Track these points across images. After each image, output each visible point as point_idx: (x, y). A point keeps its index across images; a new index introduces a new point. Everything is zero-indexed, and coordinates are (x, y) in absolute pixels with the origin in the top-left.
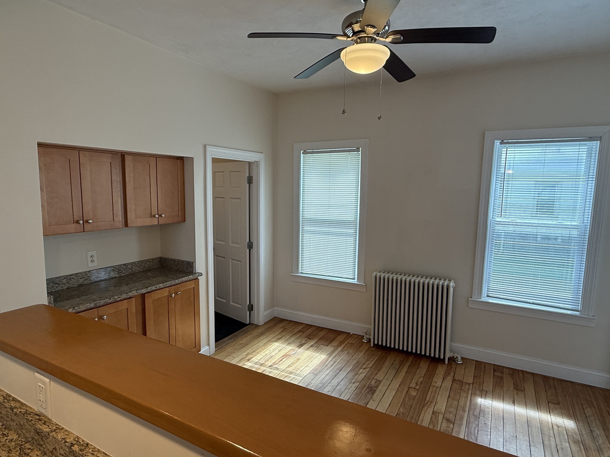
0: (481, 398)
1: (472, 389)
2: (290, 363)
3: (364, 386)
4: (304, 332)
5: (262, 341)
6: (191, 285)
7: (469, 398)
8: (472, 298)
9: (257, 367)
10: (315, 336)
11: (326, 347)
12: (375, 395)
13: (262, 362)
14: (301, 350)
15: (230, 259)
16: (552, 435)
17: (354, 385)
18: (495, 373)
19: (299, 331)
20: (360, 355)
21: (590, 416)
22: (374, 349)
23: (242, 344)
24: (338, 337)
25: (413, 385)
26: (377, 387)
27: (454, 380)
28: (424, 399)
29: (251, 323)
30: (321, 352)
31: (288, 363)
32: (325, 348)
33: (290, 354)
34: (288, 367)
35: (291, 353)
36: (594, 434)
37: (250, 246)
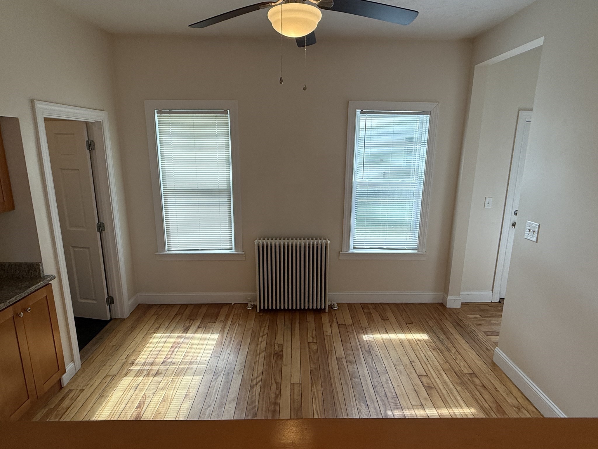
0: (365, 335)
1: (355, 329)
2: (185, 352)
3: (271, 354)
4: (182, 314)
5: (138, 336)
6: (42, 294)
7: (357, 338)
8: (342, 251)
9: (148, 369)
10: (197, 315)
11: (214, 324)
12: (284, 359)
13: (150, 360)
14: (189, 335)
15: (71, 247)
16: (419, 349)
17: (261, 356)
18: (364, 311)
19: (176, 314)
20: (252, 324)
21: (433, 326)
22: (261, 314)
23: (113, 346)
24: (221, 310)
25: (310, 339)
26: (282, 351)
27: (338, 325)
28: (325, 350)
29: (112, 318)
30: (211, 331)
31: (182, 354)
32: (214, 326)
33: (179, 343)
34: (184, 357)
35: (179, 340)
36: (440, 339)
37: (101, 228)
